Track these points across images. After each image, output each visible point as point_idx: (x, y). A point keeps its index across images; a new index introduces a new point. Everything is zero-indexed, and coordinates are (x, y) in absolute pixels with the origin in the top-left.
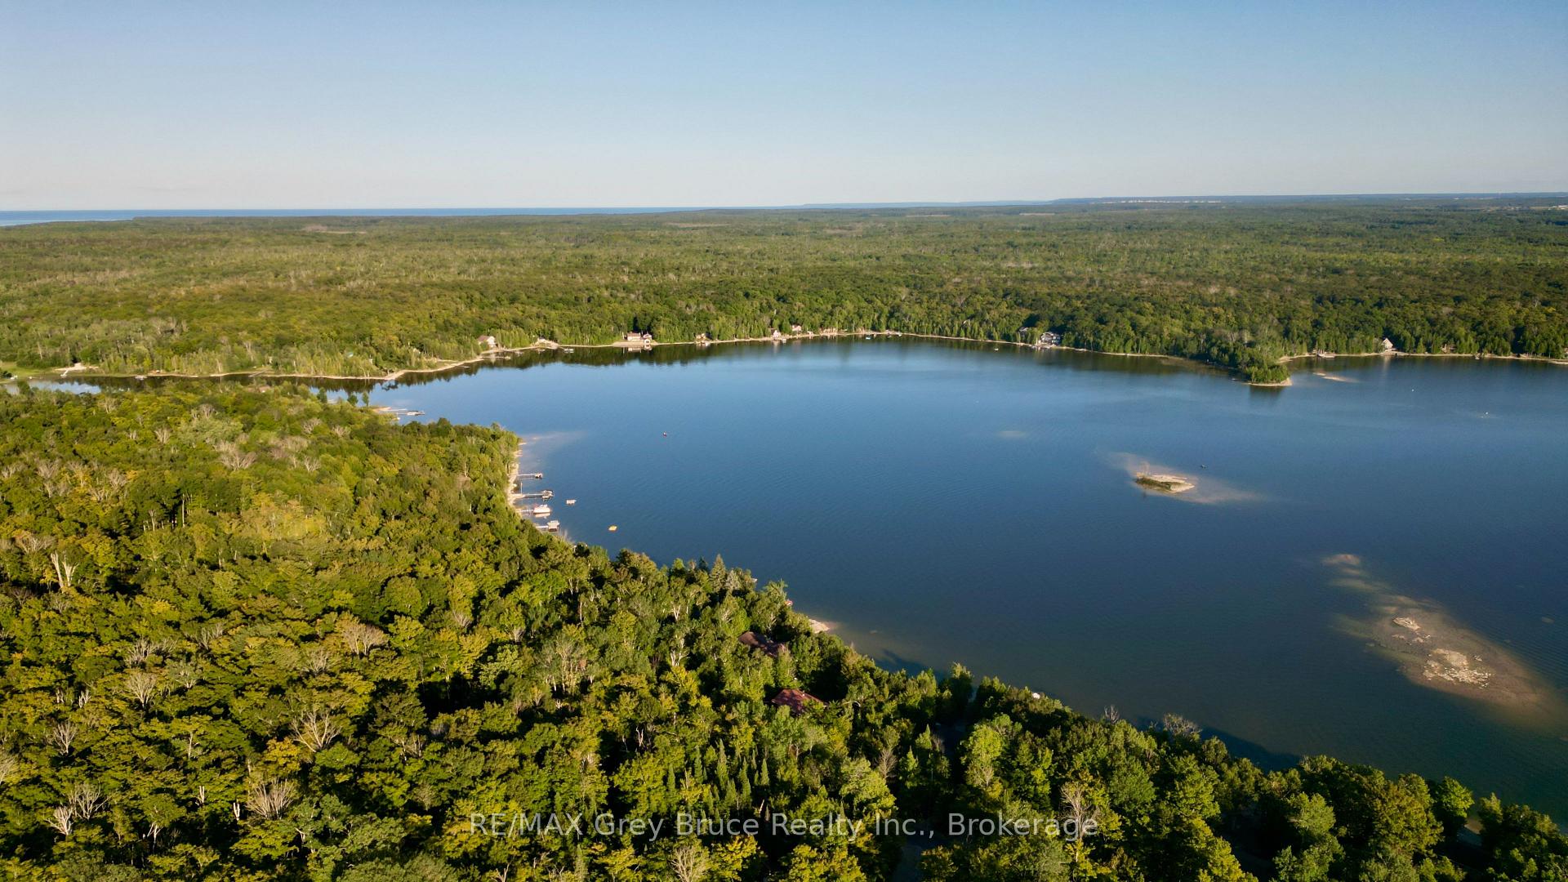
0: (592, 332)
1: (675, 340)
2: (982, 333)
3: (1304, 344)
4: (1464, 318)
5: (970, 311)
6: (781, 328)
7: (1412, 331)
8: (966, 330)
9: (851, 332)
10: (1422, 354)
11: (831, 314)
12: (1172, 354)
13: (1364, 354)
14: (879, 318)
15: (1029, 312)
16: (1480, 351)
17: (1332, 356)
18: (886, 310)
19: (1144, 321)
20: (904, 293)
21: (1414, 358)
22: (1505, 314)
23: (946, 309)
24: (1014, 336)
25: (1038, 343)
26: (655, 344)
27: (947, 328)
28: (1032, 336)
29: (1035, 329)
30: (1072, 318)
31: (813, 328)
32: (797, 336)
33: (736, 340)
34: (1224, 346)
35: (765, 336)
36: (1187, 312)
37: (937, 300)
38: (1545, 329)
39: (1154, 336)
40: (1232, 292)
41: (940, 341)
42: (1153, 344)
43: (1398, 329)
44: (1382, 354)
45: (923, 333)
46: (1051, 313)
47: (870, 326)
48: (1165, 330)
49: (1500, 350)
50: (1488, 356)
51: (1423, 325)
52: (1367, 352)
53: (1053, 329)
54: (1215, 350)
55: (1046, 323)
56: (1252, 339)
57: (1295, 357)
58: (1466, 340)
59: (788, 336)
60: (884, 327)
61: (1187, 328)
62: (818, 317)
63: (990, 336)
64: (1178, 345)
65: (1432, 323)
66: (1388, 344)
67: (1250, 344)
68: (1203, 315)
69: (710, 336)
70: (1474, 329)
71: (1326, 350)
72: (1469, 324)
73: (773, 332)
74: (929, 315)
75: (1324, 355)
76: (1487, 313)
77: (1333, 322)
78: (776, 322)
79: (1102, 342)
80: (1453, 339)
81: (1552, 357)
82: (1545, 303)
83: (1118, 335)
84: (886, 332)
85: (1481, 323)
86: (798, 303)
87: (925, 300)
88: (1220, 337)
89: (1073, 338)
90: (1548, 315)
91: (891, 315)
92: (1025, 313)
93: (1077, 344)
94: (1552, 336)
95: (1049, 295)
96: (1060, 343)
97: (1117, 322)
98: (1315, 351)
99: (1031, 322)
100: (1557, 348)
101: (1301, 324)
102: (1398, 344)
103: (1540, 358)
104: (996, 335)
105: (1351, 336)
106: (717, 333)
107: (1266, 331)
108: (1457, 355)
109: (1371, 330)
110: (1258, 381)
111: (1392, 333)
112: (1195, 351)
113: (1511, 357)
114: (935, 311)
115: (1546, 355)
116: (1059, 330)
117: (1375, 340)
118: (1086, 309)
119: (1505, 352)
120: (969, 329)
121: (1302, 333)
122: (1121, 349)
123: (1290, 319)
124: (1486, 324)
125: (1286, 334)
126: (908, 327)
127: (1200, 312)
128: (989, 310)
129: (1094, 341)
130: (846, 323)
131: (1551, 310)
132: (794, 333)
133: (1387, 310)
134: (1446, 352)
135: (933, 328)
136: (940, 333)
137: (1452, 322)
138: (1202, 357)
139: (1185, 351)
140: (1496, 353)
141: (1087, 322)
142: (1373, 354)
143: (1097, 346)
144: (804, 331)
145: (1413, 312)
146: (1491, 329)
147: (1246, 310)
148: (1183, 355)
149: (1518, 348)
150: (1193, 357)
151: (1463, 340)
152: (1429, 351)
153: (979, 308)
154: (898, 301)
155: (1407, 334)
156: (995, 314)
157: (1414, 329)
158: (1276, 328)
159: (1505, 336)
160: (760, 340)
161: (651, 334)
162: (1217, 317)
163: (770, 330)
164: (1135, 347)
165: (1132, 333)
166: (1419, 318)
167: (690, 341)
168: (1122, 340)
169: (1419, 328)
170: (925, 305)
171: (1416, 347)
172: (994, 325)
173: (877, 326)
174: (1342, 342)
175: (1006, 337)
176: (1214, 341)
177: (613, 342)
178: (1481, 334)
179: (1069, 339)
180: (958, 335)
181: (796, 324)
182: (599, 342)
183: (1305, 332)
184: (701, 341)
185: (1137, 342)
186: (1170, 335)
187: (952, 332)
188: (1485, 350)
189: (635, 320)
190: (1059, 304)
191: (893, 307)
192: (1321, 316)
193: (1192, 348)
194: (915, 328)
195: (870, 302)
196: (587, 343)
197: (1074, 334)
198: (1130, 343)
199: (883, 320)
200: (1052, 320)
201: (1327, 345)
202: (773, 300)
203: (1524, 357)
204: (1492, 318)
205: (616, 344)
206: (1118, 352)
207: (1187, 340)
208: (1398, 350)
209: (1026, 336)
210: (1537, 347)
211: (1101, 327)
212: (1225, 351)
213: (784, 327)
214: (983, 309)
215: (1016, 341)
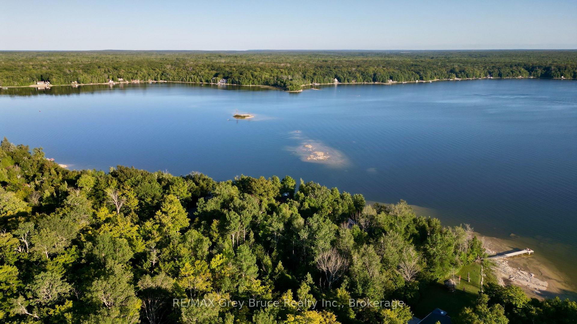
0: (19, 81)
1: (61, 84)
2: (198, 80)
3: (310, 80)
4: (359, 71)
5: (194, 72)
6: (113, 80)
7: (343, 75)
8: (192, 79)
9: (145, 81)
10: (346, 83)
11: (137, 74)
12: (266, 85)
13: (329, 84)
14: (157, 75)
15: (216, 72)
16: (364, 82)
17: (319, 84)
18: (160, 72)
19: (256, 73)
20: (169, 67)
21: (344, 84)
22: (371, 70)
23: (185, 72)
24: (210, 80)
25: (219, 83)
26: (51, 86)
27: (184, 79)
28: (217, 80)
29: (218, 78)
30: (231, 73)
31: (128, 79)
32: (121, 83)
33: (91, 84)
34: (282, 81)
35: (105, 82)
36: (272, 71)
37: (181, 68)
38: (382, 74)
39: (259, 78)
40: (289, 65)
41: (182, 83)
42: (259, 81)
43: (340, 75)
44: (334, 83)
45: (175, 81)
46: (224, 72)
47: (154, 79)
48: (263, 76)
49: (369, 81)
50: (366, 83)
51: (347, 74)
52: (330, 83)
53: (225, 78)
54: (279, 82)
55: (222, 75)
56: (291, 78)
57: (307, 85)
58: (359, 78)
59: (117, 83)
60: (159, 79)
61: (271, 76)
62: (130, 75)
63: (201, 81)
64: (268, 81)
65: (350, 73)
66: (336, 80)
67: (291, 80)
68: (277, 72)
69: (79, 82)
70: (362, 74)
71: (317, 82)
72: (360, 73)
73: (109, 81)
74: (178, 74)
75: (316, 84)
76: (366, 70)
77: (319, 73)
78: (111, 77)
79: (241, 81)
80: (355, 78)
81: (384, 82)
82: (384, 67)
83: (247, 79)
84: (161, 81)
85: (364, 73)
86: (122, 70)
87: (177, 69)
88: (281, 78)
89: (231, 80)
90: (384, 70)
91: (162, 74)
92: (214, 72)
93: (233, 83)
94: (384, 76)
95: (224, 66)
96: (227, 83)
97: (246, 74)
98: (313, 83)
99: (216, 75)
100: (385, 79)
101: (309, 74)
102: (339, 80)
103: (381, 83)
104: (203, 80)
105: (325, 78)
106: (82, 81)
107: (297, 76)
108: (357, 83)
109: (331, 76)
110: (291, 90)
111: (337, 76)
112: (273, 83)
113: (372, 83)
114: (180, 73)
115: (382, 82)
116: (226, 78)
117: (332, 79)
118: (237, 70)
119: (371, 81)
120: (193, 78)
121: (309, 77)
122: (248, 84)
123: (306, 73)
124: (365, 73)
125: (304, 77)
126: (169, 79)
127: (276, 71)
128: (201, 72)
129: (238, 81)
130: (143, 78)
131: (385, 69)
132: (120, 81)
133: (336, 70)
134: (353, 82)
135: (179, 79)
136: (182, 81)
137: (356, 73)
138: (275, 85)
139: (270, 83)
140: (368, 82)
141: (236, 74)
142: (332, 84)
143: (239, 83)
144: (124, 81)
145: (345, 70)
146: (367, 74)
147: (292, 70)
148: (269, 85)
149: (374, 80)
150: (272, 85)
151: (358, 78)
152: (348, 82)
153: (197, 71)
154: (166, 69)
155: (342, 77)
156: (203, 72)
157: (344, 75)
158: (301, 75)
159: (371, 76)
160: (103, 84)
161: (49, 81)
162: (282, 73)
163: (108, 80)
164: (253, 83)
165: (252, 78)
166: (346, 71)
167: (69, 84)
168: (248, 80)
169: (345, 75)
170: (176, 70)
171: (344, 81)
172: (203, 77)
173: (156, 79)
174: (322, 80)
175: (207, 81)
176: (279, 79)
177: (29, 85)
178: (364, 76)
179: (229, 81)
180: (189, 81)
181: (120, 78)
182: (22, 85)
183: (310, 77)
184: (75, 84)
185: (253, 81)
186: (265, 78)
187: (186, 80)
188: (365, 81)
189: (42, 76)
190: (227, 69)
191: (163, 72)
192: (316, 71)
193: (272, 82)
194: (172, 79)
195: (154, 70)
196: (16, 85)
197: (231, 79)
198: (251, 81)
199: (159, 76)
200: (224, 74)
201: (317, 81)
202: (111, 69)
203: (376, 83)
204: (367, 71)
205: (32, 86)
206: (247, 85)
207: (270, 79)
208: (339, 82)
209: (214, 80)
210: (380, 79)
211: (241, 76)
212: (282, 82)
213: (114, 79)
214: (199, 71)
215: (211, 82)
